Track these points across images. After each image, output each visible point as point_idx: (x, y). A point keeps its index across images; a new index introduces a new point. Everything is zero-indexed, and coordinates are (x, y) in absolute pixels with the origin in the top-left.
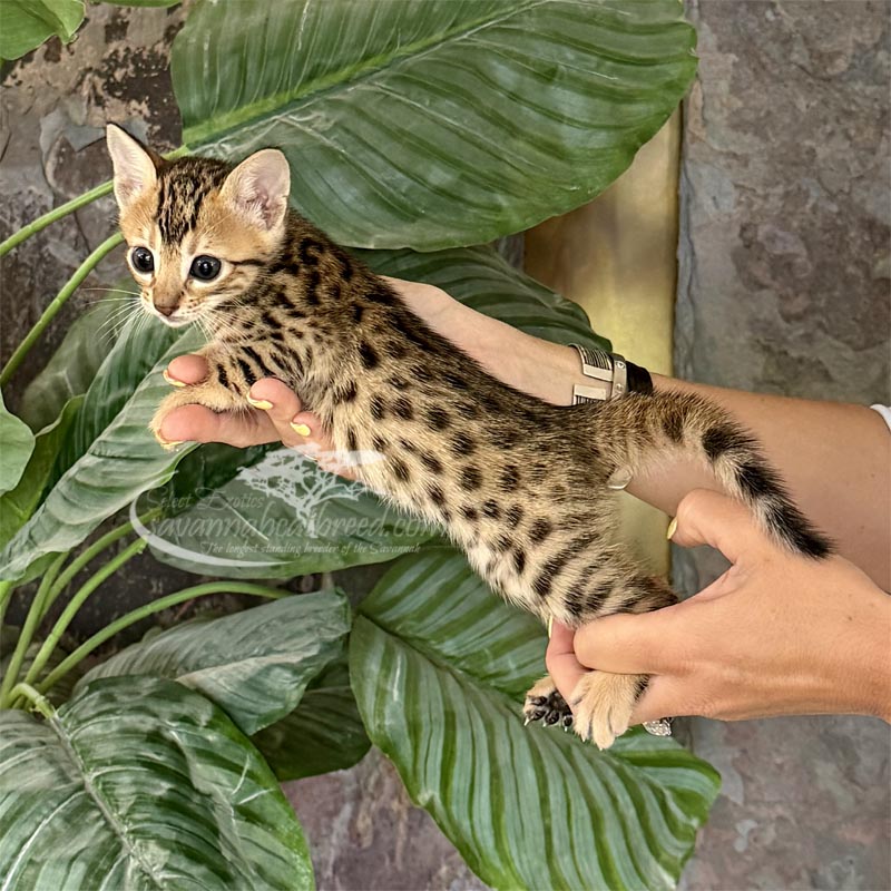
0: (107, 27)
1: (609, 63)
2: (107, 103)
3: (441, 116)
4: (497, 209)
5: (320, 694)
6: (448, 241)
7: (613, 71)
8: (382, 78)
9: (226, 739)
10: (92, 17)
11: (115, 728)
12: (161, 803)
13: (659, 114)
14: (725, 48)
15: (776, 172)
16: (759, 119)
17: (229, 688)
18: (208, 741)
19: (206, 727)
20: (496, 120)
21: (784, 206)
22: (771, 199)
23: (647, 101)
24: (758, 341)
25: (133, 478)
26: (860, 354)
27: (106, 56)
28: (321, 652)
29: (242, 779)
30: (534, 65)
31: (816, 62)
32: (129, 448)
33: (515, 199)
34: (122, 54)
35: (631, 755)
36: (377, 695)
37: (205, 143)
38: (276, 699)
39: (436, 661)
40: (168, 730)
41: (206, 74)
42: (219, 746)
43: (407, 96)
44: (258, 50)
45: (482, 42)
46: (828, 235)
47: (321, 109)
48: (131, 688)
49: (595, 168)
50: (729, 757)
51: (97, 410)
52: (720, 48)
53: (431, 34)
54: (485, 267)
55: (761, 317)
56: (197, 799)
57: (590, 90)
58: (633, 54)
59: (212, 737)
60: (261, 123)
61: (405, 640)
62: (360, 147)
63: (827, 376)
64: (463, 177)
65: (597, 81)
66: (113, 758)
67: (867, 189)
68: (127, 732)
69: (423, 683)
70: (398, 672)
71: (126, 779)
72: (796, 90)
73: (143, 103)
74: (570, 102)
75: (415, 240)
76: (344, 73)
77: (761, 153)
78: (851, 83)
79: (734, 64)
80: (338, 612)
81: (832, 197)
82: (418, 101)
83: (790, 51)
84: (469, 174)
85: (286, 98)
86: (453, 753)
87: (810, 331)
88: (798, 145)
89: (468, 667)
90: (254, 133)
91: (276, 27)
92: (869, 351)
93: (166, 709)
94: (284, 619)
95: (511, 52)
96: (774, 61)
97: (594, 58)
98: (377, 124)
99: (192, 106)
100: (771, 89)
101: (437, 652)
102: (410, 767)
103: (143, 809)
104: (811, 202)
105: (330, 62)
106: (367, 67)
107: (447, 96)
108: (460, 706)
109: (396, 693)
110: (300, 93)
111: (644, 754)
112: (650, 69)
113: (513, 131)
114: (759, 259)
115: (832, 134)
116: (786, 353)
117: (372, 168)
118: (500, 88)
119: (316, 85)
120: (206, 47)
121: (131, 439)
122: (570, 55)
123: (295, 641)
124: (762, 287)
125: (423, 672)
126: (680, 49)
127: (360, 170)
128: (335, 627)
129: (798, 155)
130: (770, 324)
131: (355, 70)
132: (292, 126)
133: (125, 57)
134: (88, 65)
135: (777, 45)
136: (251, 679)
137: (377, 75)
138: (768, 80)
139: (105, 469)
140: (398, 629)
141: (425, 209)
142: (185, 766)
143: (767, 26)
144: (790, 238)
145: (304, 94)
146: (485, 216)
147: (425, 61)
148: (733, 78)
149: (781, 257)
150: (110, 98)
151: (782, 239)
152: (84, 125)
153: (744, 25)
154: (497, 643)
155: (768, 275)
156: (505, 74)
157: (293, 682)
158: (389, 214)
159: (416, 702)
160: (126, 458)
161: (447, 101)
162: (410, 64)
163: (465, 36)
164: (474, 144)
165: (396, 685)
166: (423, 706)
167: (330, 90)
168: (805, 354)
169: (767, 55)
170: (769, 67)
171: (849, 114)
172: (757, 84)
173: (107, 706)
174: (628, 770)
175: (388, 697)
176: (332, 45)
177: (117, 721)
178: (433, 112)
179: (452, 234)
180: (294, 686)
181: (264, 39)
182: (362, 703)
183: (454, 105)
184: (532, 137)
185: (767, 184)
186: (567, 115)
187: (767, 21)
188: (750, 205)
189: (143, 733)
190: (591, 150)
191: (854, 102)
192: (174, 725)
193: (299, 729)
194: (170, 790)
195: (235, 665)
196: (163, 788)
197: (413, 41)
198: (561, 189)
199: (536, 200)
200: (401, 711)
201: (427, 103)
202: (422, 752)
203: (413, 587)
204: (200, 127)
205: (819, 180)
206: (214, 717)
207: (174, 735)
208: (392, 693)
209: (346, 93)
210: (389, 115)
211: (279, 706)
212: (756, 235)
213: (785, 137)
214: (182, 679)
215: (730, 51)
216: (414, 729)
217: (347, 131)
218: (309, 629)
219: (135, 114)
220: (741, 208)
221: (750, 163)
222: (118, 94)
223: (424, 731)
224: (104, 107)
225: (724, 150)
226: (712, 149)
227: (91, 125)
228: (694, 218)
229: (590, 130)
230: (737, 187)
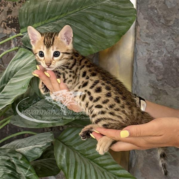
0: (7, 12)
1: (116, 16)
2: (7, 29)
3: (78, 27)
4: (89, 48)
7: (117, 18)
9: (24, 162)
12: (9, 174)
15: (156, 47)
16: (153, 35)
17: (26, 152)
19: (20, 160)
20: (90, 29)
21: (158, 55)
22: (155, 53)
23: (124, 25)
24: (151, 85)
25: (5, 103)
26: (175, 89)
27: (7, 18)
28: (47, 145)
29: (28, 171)
30: (99, 16)
31: (166, 22)
32: (5, 96)
33: (93, 46)
34: (11, 17)
35: (118, 174)
36: (60, 157)
37: (25, 32)
38: (36, 154)
40: (12, 160)
41: (26, 17)
42: (23, 164)
43: (70, 23)
44: (38, 12)
45: (87, 11)
46: (168, 62)
47: (51, 25)
48: (4, 151)
49: (112, 40)
52: (144, 19)
53: (76, 9)
55: (152, 80)
56: (17, 174)
57: (111, 22)
58: (121, 15)
59: (21, 162)
60: (38, 28)
61: (67, 146)
63: (167, 94)
64: (82, 41)
65: (113, 20)
67: (177, 51)
68: (3, 160)
69: (70, 155)
70: (65, 152)
71: (2, 169)
72: (161, 28)
73: (15, 29)
74: (107, 25)
76: (56, 17)
77: (153, 43)
78: (174, 27)
79: (147, 22)
80: (51, 136)
81: (169, 53)
82: (73, 24)
83: (160, 19)
85: (43, 23)
86: (77, 170)
87: (163, 83)
88: (161, 41)
89: (81, 153)
91: (42, 7)
92: (177, 88)
93: (12, 156)
94: (39, 138)
95: (94, 14)
96: (156, 22)
97: (112, 15)
99: (23, 24)
100: (155, 28)
101: (74, 149)
102: (67, 173)
103: (5, 176)
104: (164, 54)
105: (53, 15)
106: (62, 16)
107: (79, 23)
108: (79, 161)
111: (121, 175)
112: (125, 18)
113: (93, 31)
114: (152, 67)
115: (169, 39)
116: (157, 88)
118: (92, 22)
119: (50, 20)
120: (26, 11)
121: (5, 94)
122: (107, 14)
123: (41, 142)
124: (152, 73)
125: (71, 153)
126: (132, 14)
128: (50, 139)
129: (161, 43)
130: (154, 81)
131: (59, 17)
132: (45, 29)
133: (11, 18)
134: (3, 20)
135: (157, 18)
136: (31, 150)
137: (64, 18)
138: (155, 26)
140: (66, 143)
142: (15, 168)
143: (155, 14)
144: (159, 62)
145: (47, 22)
146: (87, 50)
147: (74, 15)
148: (147, 25)
149: (157, 66)
150: (8, 27)
151: (157, 62)
153: (150, 13)
154: (88, 148)
155: (154, 70)
156: (92, 18)
159: (69, 159)
162: (71, 16)
163: (84, 10)
164: (85, 33)
166: (70, 160)
167: (53, 21)
168: (162, 88)
169: (155, 20)
171: (173, 34)
172: (152, 27)
176: (54, 11)
178: (76, 27)
180: (40, 152)
181: (39, 9)
182: (57, 158)
183: (81, 25)
184: (98, 32)
185: (154, 50)
186: (106, 28)
187: (155, 13)
188: (150, 54)
189: (6, 160)
190: (111, 36)
191: (174, 31)
192: (13, 159)
194: (11, 172)
195: (28, 147)
196: (10, 171)
197: (72, 11)
198: (104, 44)
199: (98, 46)
200: (65, 161)
201: (75, 24)
202: (70, 170)
203: (69, 134)
204: (24, 29)
205: (166, 49)
206: (22, 158)
207: (13, 161)
208: (63, 156)
209: (57, 22)
211: (37, 156)
212: (151, 61)
213: (158, 39)
214: (17, 150)
215: (147, 19)
216: (68, 165)
217: (56, 30)
218: (44, 140)
219: (13, 31)
220: (148, 55)
221: (150, 45)
222: (9, 26)
223: (70, 165)
224: (6, 29)
225: (144, 42)
226: (142, 41)
227: (3, 34)
228: (137, 57)
229: (111, 32)
230: (147, 50)
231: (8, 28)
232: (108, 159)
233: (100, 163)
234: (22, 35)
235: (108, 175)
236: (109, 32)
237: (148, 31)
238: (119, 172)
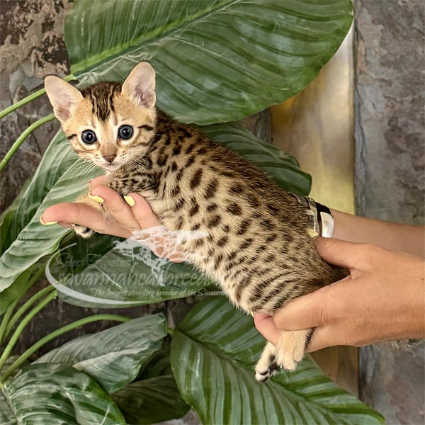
0: (43, 24)
1: (303, 20)
2: (44, 65)
3: (210, 52)
4: (242, 101)
5: (164, 379)
6: (215, 119)
7: (307, 25)
8: (179, 33)
9: (96, 397)
10: (35, 19)
11: (35, 392)
13: (332, 48)
14: (376, 22)
15: (407, 88)
16: (396, 60)
17: (99, 369)
18: (86, 398)
19: (86, 390)
20: (241, 53)
21: (412, 107)
22: (405, 103)
23: (326, 40)
24: (400, 182)
25: (38, 250)
27: (43, 40)
28: (150, 347)
29: (105, 418)
30: (261, 22)
32: (36, 234)
33: (252, 96)
34: (51, 38)
35: (332, 407)
36: (186, 373)
37: (83, 72)
38: (125, 374)
39: (220, 355)
40: (64, 392)
41: (82, 34)
42: (93, 400)
43: (192, 42)
44: (111, 20)
45: (232, 11)
47: (146, 51)
48: (45, 370)
49: (297, 78)
50: (394, 412)
51: (23, 216)
52: (373, 22)
53: (205, 8)
54: (240, 136)
55: (402, 168)
57: (293, 35)
58: (316, 15)
59: (89, 396)
60: (114, 60)
61: (204, 345)
62: (166, 69)
64: (224, 84)
65: (296, 30)
66: (33, 407)
68: (41, 393)
69: (213, 367)
70: (199, 361)
71: (39, 419)
72: (417, 43)
73: (64, 65)
74: (282, 42)
75: (197, 119)
76: (157, 31)
77: (398, 78)
79: (382, 30)
80: (160, 326)
82: (198, 44)
83: (412, 22)
84: (226, 83)
85: (126, 46)
86: (230, 405)
88: (419, 73)
89: (239, 359)
90: (109, 65)
91: (120, 8)
93: (64, 381)
94: (131, 331)
95: (249, 16)
96: (403, 28)
97: (295, 18)
98: (176, 58)
99: (75, 52)
100: (402, 43)
101: (222, 351)
102: (205, 413)
105: (150, 26)
106: (170, 28)
107: (213, 41)
108: (233, 379)
109: (197, 373)
110: (134, 43)
111: (341, 407)
112: (327, 23)
113: (250, 58)
114: (399, 136)
116: (416, 188)
117: (173, 81)
118: (244, 36)
119: (143, 38)
120: (83, 20)
121: (38, 229)
122: (281, 16)
123: (137, 342)
124: (401, 152)
125: (213, 361)
126: (343, 12)
127: (166, 82)
128: (159, 334)
129: (419, 79)
130: (407, 172)
131: (163, 30)
132: (129, 61)
133: (53, 40)
134: (34, 45)
135: (405, 19)
136: (112, 364)
137: (176, 31)
138: (400, 39)
139: (24, 246)
140: (200, 338)
141: (203, 102)
142: (74, 413)
143: (399, 9)
144: (416, 124)
145: (135, 43)
146: (236, 105)
147: (202, 23)
148: (382, 38)
149: (411, 135)
150: (46, 62)
151: (411, 125)
152: (33, 77)
153: (387, 9)
154: (255, 345)
155: (405, 145)
156: (246, 28)
157: (134, 364)
158: (182, 106)
159: (208, 377)
160: (35, 240)
161: (214, 44)
162: (194, 25)
163: (224, 9)
164: (229, 66)
165: (197, 368)
166: (212, 379)
167: (151, 41)
169: (400, 24)
170: (401, 31)
172: (394, 41)
173: (32, 380)
174: (331, 415)
175: (193, 375)
176: (150, 17)
177: (36, 388)
178: (206, 50)
179: (218, 116)
180: (134, 366)
181: (113, 13)
183: (217, 45)
184: (261, 62)
185: (402, 96)
186: (280, 49)
187: (399, 6)
188: (393, 107)
189: (50, 394)
190: (295, 68)
192: (68, 389)
193: (150, 397)
195: (103, 356)
197: (195, 13)
198: (279, 90)
199: (265, 96)
200: (200, 382)
201: (203, 45)
202: (212, 405)
203: (208, 315)
204: (81, 63)
206: (90, 384)
207: (68, 395)
208: (195, 373)
209: (159, 42)
210: (181, 53)
211: (126, 378)
212: (397, 123)
213: (411, 69)
214: (76, 366)
215: (379, 24)
216: (207, 392)
217: (159, 61)
218: (144, 336)
219: (59, 70)
220: (388, 109)
221: (393, 85)
222: (50, 60)
223: (213, 393)
224: (42, 68)
225: (378, 77)
226: (371, 77)
227: (37, 77)
228: (362, 115)
229: (294, 58)
230: (386, 97)
231: (47, 64)
232: (306, 370)
233: (287, 381)
234: (75, 78)
235: (310, 411)
236: (289, 59)
237: (385, 52)
238: (334, 401)
